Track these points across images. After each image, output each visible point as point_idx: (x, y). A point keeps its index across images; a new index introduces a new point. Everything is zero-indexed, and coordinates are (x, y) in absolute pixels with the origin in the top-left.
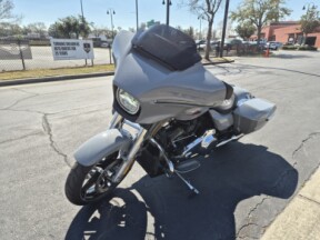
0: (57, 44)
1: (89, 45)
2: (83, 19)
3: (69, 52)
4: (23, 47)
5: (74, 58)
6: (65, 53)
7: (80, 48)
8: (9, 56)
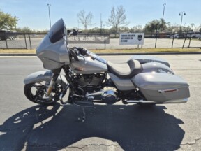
0: (123, 36)
1: (141, 36)
2: (163, 20)
3: (128, 40)
4: (106, 38)
5: (131, 43)
6: (126, 41)
7: (136, 38)
8: (101, 42)
